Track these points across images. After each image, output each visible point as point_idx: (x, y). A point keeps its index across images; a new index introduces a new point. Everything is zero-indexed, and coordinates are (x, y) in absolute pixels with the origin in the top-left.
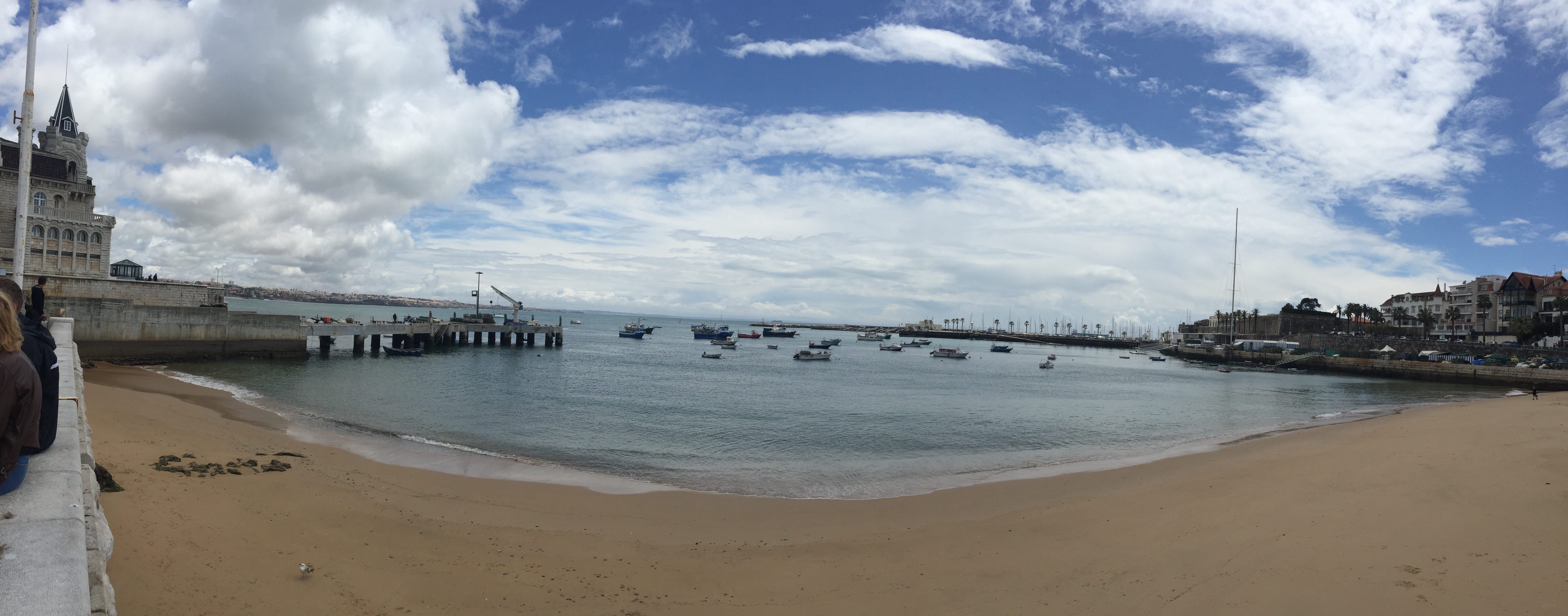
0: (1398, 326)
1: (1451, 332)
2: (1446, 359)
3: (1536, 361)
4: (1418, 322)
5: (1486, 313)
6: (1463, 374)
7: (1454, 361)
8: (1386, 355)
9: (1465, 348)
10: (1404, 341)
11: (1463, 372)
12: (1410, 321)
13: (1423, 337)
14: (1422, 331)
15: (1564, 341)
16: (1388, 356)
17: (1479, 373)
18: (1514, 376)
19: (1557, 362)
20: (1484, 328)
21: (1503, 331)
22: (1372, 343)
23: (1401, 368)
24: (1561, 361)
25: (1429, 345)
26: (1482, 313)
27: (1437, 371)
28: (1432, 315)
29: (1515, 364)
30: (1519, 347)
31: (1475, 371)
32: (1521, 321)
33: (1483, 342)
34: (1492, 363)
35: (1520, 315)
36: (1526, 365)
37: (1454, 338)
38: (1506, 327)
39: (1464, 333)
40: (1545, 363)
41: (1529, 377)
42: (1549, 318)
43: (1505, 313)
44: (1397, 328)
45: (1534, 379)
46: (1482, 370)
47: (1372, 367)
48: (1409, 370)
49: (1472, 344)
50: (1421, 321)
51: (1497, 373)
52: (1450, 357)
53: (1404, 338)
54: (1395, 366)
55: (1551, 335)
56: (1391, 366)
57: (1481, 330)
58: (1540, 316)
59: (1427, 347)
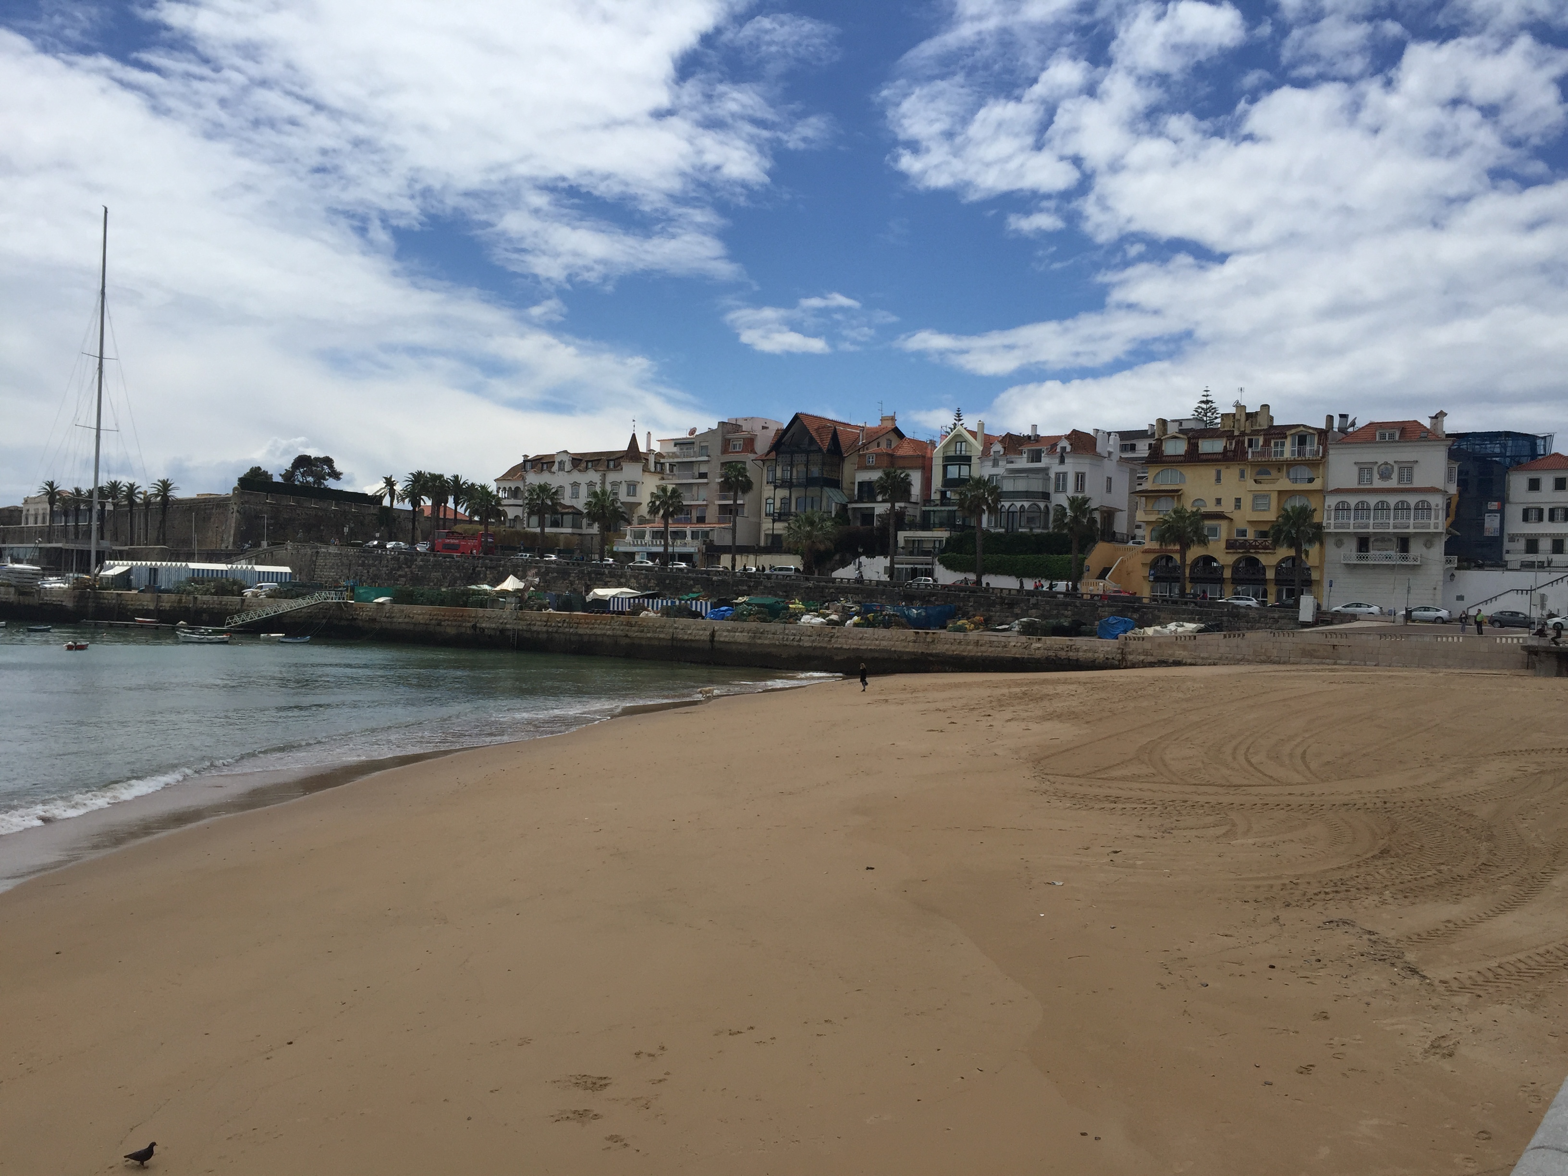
0: (538, 530)
1: (660, 545)
2: (650, 608)
3: (840, 609)
4: (585, 522)
5: (739, 502)
6: (686, 641)
7: (667, 612)
8: (509, 600)
9: (691, 582)
10: (553, 566)
11: (686, 637)
12: (568, 519)
13: (597, 557)
14: (596, 543)
15: (896, 566)
16: (513, 600)
17: (722, 639)
18: (795, 643)
19: (882, 611)
20: (734, 538)
21: (772, 543)
22: (474, 570)
23: (545, 629)
24: (889, 610)
25: (612, 575)
26: (731, 502)
27: (630, 634)
28: (619, 504)
29: (796, 616)
30: (807, 579)
31: (713, 635)
32: (812, 523)
33: (730, 569)
34: (750, 615)
35: (809, 509)
36: (820, 620)
37: (666, 558)
38: (779, 536)
39: (691, 546)
40: (857, 614)
41: (825, 645)
42: (868, 516)
43: (778, 504)
44: (535, 534)
45: (837, 648)
46: (728, 631)
47: (474, 627)
48: (564, 633)
49: (707, 572)
50: (593, 517)
51: (760, 638)
52: (660, 603)
53: (553, 557)
54: (530, 624)
55: (871, 554)
56: (522, 626)
57: (727, 541)
58: (850, 513)
59: (608, 579)
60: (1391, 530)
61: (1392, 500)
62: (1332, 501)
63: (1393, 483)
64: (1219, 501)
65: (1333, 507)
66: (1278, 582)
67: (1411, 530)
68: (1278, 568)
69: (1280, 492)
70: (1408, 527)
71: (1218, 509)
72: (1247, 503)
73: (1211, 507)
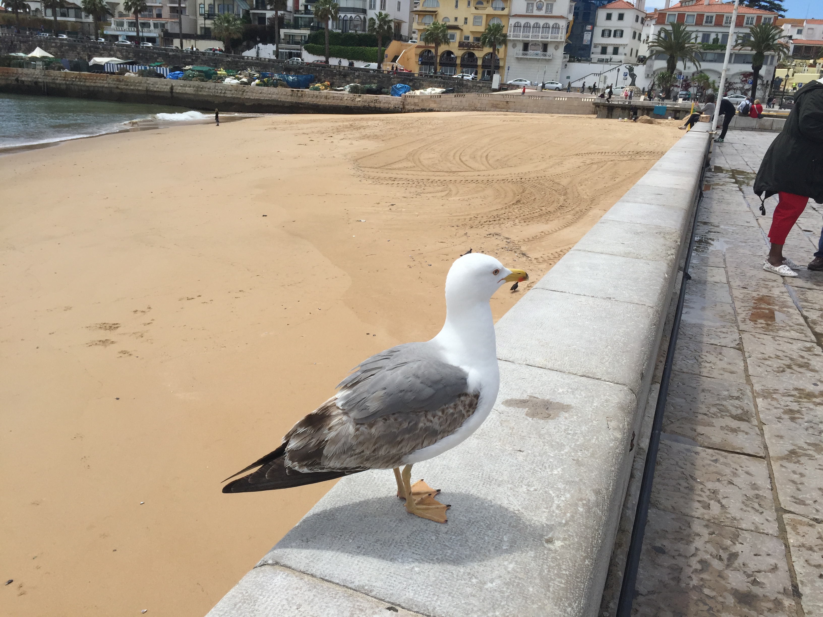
0: (52, 18)
1: (134, 31)
2: (131, 71)
3: (248, 75)
4: (83, 14)
5: (182, 5)
6: (155, 91)
7: (141, 73)
8: (38, 63)
9: (156, 55)
10: (65, 42)
11: (155, 89)
12: (72, 12)
13: (93, 37)
14: (92, 28)
15: (280, 50)
16: (41, 63)
17: (177, 91)
18: (222, 95)
19: (272, 77)
20: (181, 28)
21: (205, 33)
22: (12, 42)
23: (64, 82)
24: (276, 76)
25: (104, 49)
26: (177, 5)
27: (120, 87)
28: (104, 3)
29: (222, 79)
30: (227, 56)
31: (172, 88)
32: (228, 22)
33: (180, 48)
34: (194, 77)
35: (226, 12)
36: (236, 81)
37: (139, 40)
38: (209, 28)
39: (154, 33)
40: (258, 78)
41: (240, 96)
42: (262, 18)
43: (207, 8)
44: (51, 21)
45: (247, 98)
46: (181, 86)
47: (17, 80)
48: (77, 85)
49: (165, 50)
50: (89, 11)
51: (201, 91)
52: (137, 68)
53: (65, 37)
54: (54, 79)
55: (265, 42)
56: (48, 80)
57: (177, 31)
58: (251, 16)
59: (102, 52)
60: (540, 39)
61: (542, 22)
62: (513, 21)
63: (542, 13)
64: (456, 19)
65: (513, 25)
66: (483, 66)
67: (549, 40)
68: (484, 59)
69: (487, 15)
70: (548, 38)
71: (455, 24)
72: (470, 21)
73: (452, 23)
